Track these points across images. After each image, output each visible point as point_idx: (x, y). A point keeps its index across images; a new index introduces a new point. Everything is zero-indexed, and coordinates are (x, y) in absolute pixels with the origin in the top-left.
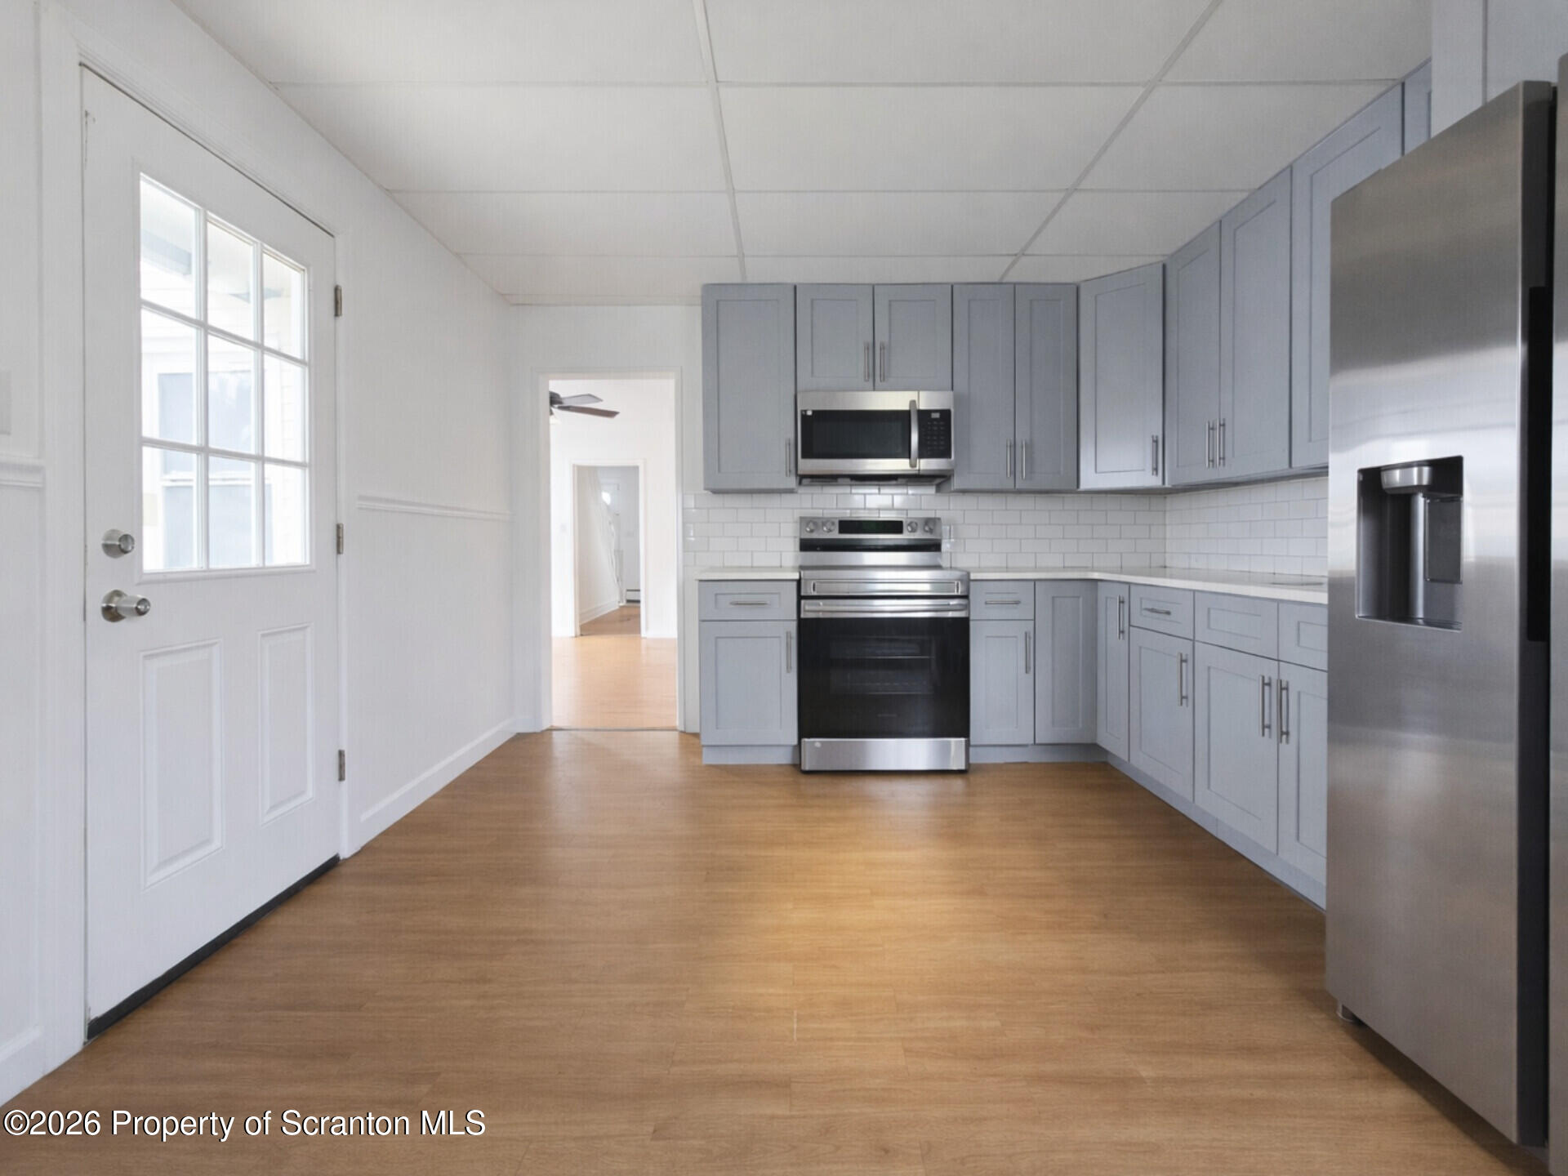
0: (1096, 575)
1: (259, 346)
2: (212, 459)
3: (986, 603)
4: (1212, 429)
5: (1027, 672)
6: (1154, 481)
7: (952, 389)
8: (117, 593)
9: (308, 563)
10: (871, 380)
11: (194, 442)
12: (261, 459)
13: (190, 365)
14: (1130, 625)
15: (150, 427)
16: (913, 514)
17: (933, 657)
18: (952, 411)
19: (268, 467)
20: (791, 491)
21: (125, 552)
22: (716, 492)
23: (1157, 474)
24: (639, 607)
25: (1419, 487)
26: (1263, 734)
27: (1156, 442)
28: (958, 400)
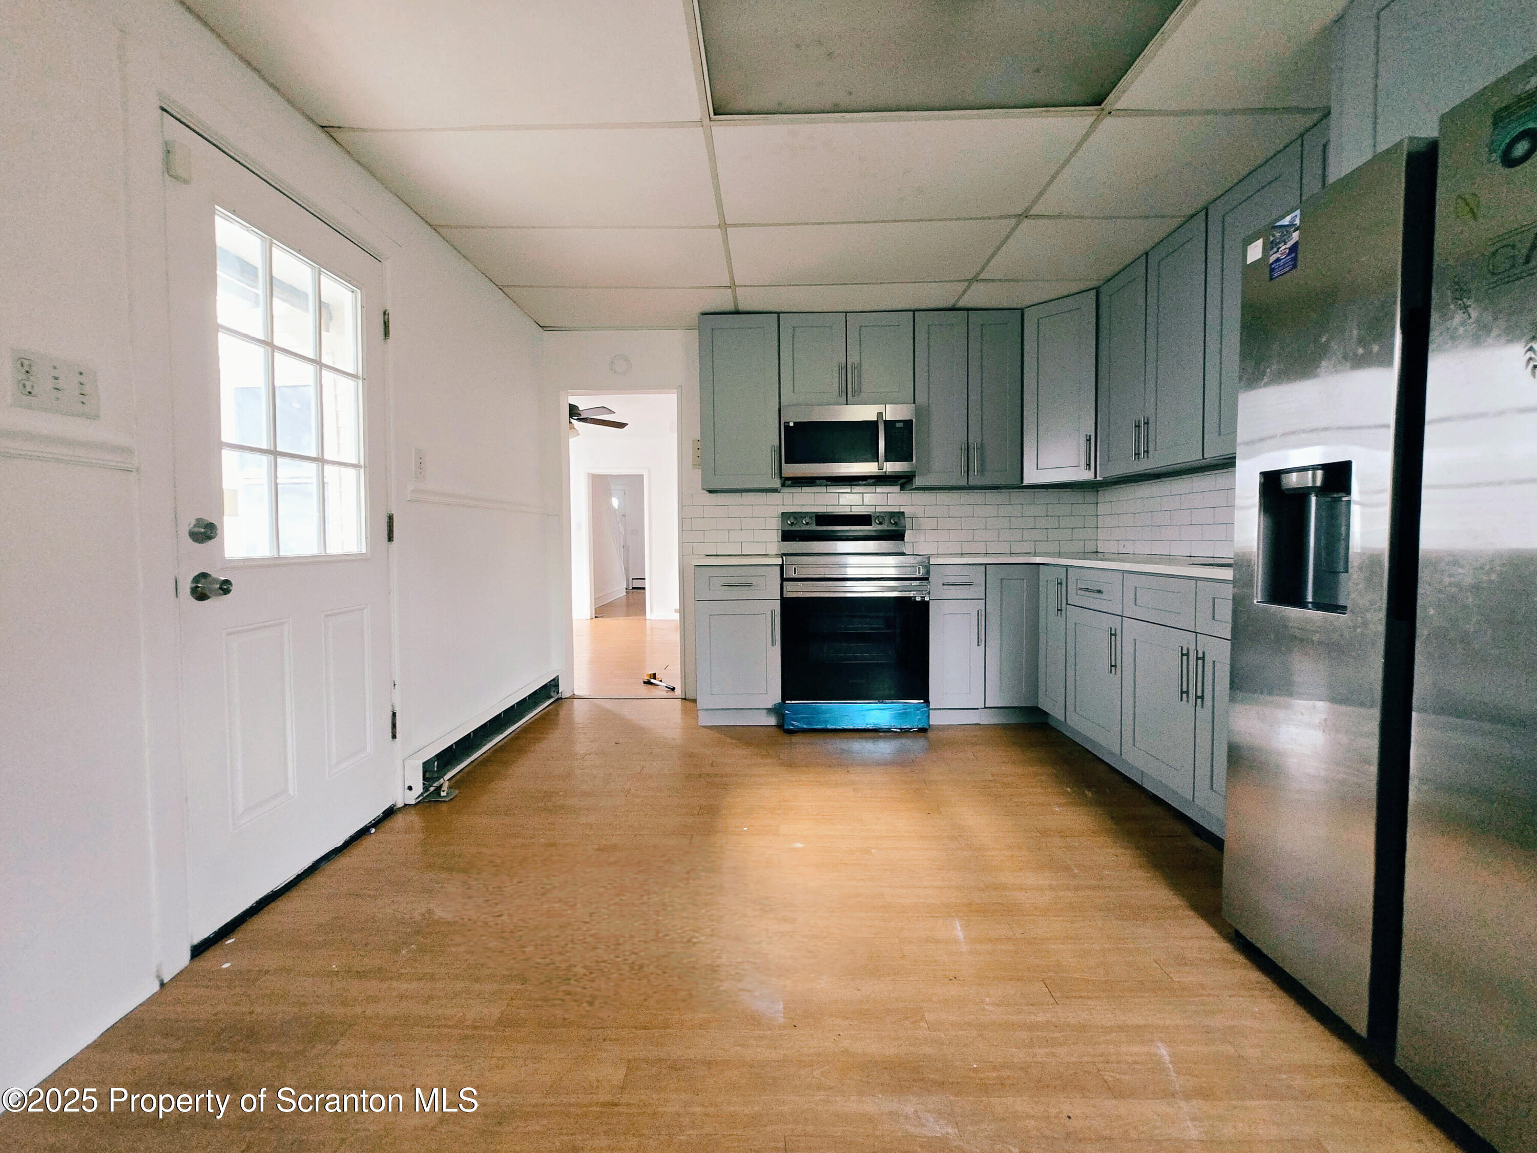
0: (1038, 560)
1: (317, 362)
2: (280, 460)
3: (943, 585)
4: (1138, 426)
5: (978, 645)
6: (1088, 476)
7: (914, 403)
8: (204, 575)
9: (364, 551)
10: (844, 395)
11: (264, 446)
12: (320, 460)
13: (259, 381)
14: (1067, 604)
15: (228, 434)
16: (879, 509)
17: (898, 631)
18: (914, 420)
19: (327, 468)
20: (775, 490)
21: (210, 538)
22: (710, 492)
23: (1090, 469)
24: (645, 593)
25: (1313, 488)
26: (1181, 700)
27: (1089, 440)
28: (918, 412)
